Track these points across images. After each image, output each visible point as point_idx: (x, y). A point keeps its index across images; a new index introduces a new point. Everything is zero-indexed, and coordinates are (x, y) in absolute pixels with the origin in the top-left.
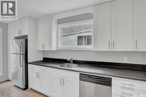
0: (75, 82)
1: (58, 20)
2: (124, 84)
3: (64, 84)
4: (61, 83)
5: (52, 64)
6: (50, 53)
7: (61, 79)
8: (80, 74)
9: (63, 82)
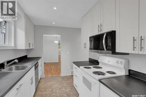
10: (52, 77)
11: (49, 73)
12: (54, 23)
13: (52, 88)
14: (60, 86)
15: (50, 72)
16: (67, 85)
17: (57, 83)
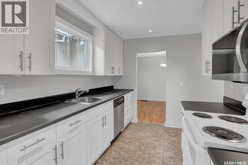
5: (50, 111)
8: (114, 101)
10: (149, 124)
11: (147, 118)
12: (150, 31)
13: (142, 142)
14: (156, 143)
15: (149, 116)
16: (171, 144)
17: (153, 136)
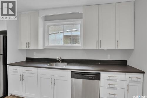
0: (67, 81)
1: (45, 16)
2: (110, 76)
3: (54, 83)
4: (51, 83)
6: (35, 52)
7: (51, 79)
8: (72, 72)
9: (53, 82)
